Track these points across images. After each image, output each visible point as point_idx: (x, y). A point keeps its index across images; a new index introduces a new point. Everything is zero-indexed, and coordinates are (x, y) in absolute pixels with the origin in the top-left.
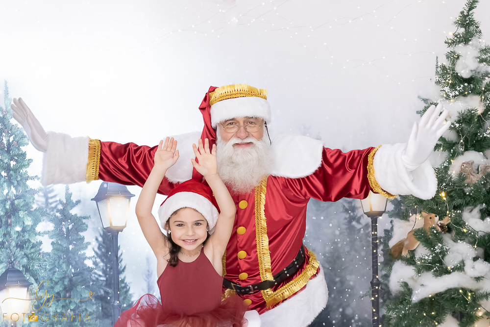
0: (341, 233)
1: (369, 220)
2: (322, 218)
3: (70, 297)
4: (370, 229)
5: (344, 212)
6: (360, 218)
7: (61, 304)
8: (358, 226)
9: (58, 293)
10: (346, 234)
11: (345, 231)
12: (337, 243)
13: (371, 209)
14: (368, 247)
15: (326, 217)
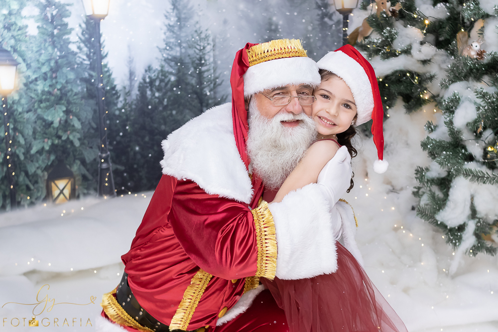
0: (313, 29)
1: (341, 17)
2: (296, 14)
3: (56, 77)
4: (341, 26)
5: (316, 8)
6: (332, 15)
7: (48, 82)
8: (330, 23)
9: (45, 73)
10: (318, 30)
11: (317, 26)
12: (309, 38)
13: (343, 6)
14: (339, 42)
15: (299, 13)
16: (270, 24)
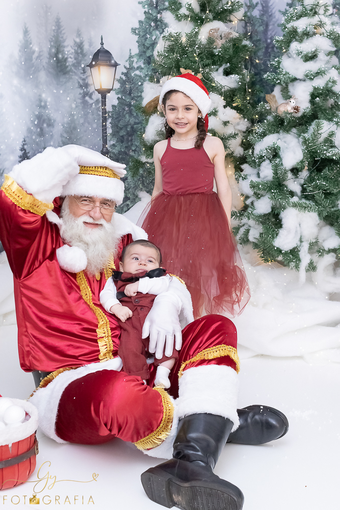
0: (76, 107)
1: (100, 96)
2: (61, 92)
4: (100, 105)
5: (79, 88)
6: (91, 94)
8: (91, 101)
10: (81, 108)
11: (80, 104)
12: (72, 115)
13: (101, 87)
14: (98, 120)
15: (64, 91)
16: (40, 101)
